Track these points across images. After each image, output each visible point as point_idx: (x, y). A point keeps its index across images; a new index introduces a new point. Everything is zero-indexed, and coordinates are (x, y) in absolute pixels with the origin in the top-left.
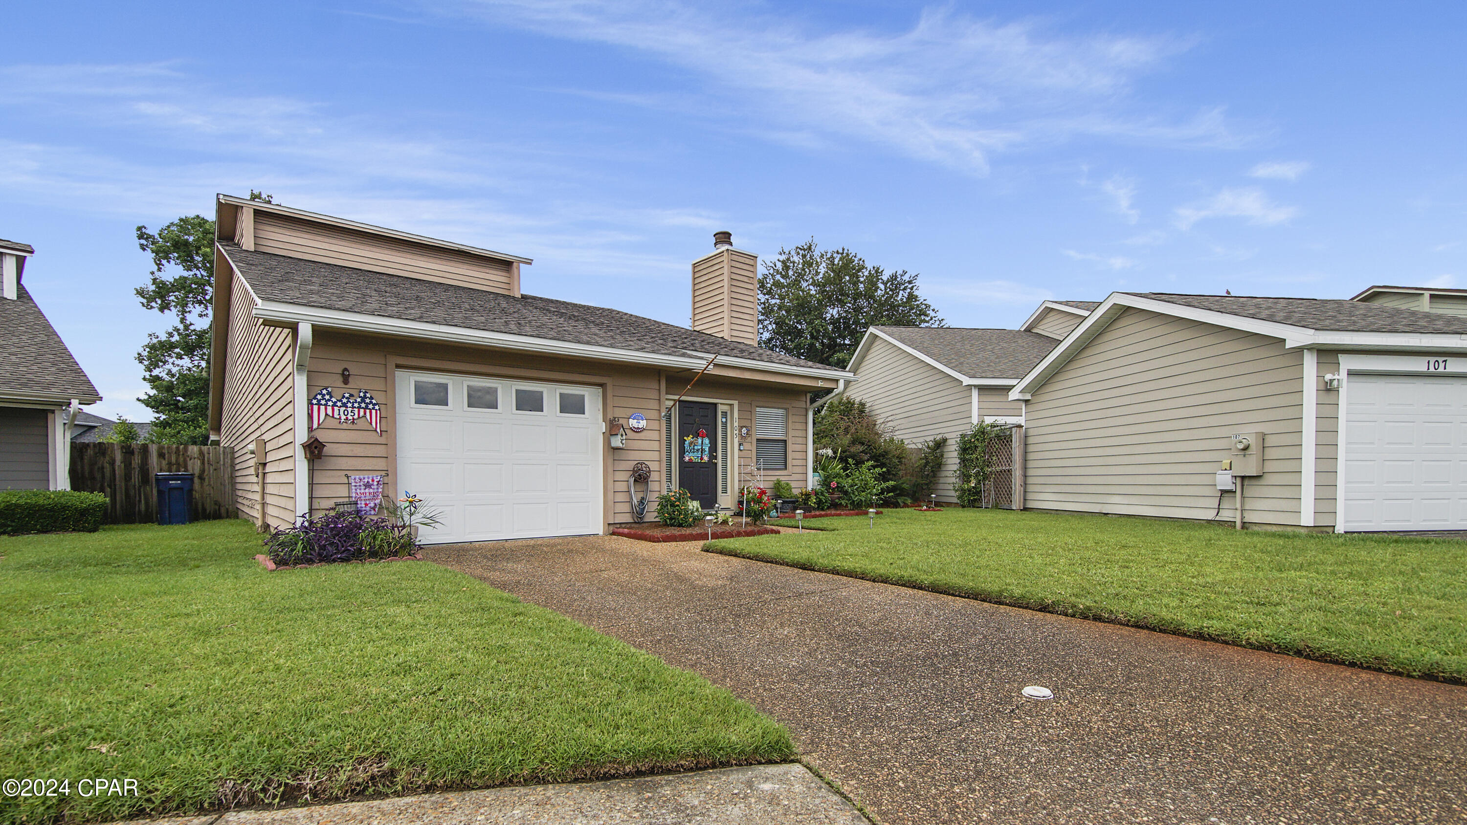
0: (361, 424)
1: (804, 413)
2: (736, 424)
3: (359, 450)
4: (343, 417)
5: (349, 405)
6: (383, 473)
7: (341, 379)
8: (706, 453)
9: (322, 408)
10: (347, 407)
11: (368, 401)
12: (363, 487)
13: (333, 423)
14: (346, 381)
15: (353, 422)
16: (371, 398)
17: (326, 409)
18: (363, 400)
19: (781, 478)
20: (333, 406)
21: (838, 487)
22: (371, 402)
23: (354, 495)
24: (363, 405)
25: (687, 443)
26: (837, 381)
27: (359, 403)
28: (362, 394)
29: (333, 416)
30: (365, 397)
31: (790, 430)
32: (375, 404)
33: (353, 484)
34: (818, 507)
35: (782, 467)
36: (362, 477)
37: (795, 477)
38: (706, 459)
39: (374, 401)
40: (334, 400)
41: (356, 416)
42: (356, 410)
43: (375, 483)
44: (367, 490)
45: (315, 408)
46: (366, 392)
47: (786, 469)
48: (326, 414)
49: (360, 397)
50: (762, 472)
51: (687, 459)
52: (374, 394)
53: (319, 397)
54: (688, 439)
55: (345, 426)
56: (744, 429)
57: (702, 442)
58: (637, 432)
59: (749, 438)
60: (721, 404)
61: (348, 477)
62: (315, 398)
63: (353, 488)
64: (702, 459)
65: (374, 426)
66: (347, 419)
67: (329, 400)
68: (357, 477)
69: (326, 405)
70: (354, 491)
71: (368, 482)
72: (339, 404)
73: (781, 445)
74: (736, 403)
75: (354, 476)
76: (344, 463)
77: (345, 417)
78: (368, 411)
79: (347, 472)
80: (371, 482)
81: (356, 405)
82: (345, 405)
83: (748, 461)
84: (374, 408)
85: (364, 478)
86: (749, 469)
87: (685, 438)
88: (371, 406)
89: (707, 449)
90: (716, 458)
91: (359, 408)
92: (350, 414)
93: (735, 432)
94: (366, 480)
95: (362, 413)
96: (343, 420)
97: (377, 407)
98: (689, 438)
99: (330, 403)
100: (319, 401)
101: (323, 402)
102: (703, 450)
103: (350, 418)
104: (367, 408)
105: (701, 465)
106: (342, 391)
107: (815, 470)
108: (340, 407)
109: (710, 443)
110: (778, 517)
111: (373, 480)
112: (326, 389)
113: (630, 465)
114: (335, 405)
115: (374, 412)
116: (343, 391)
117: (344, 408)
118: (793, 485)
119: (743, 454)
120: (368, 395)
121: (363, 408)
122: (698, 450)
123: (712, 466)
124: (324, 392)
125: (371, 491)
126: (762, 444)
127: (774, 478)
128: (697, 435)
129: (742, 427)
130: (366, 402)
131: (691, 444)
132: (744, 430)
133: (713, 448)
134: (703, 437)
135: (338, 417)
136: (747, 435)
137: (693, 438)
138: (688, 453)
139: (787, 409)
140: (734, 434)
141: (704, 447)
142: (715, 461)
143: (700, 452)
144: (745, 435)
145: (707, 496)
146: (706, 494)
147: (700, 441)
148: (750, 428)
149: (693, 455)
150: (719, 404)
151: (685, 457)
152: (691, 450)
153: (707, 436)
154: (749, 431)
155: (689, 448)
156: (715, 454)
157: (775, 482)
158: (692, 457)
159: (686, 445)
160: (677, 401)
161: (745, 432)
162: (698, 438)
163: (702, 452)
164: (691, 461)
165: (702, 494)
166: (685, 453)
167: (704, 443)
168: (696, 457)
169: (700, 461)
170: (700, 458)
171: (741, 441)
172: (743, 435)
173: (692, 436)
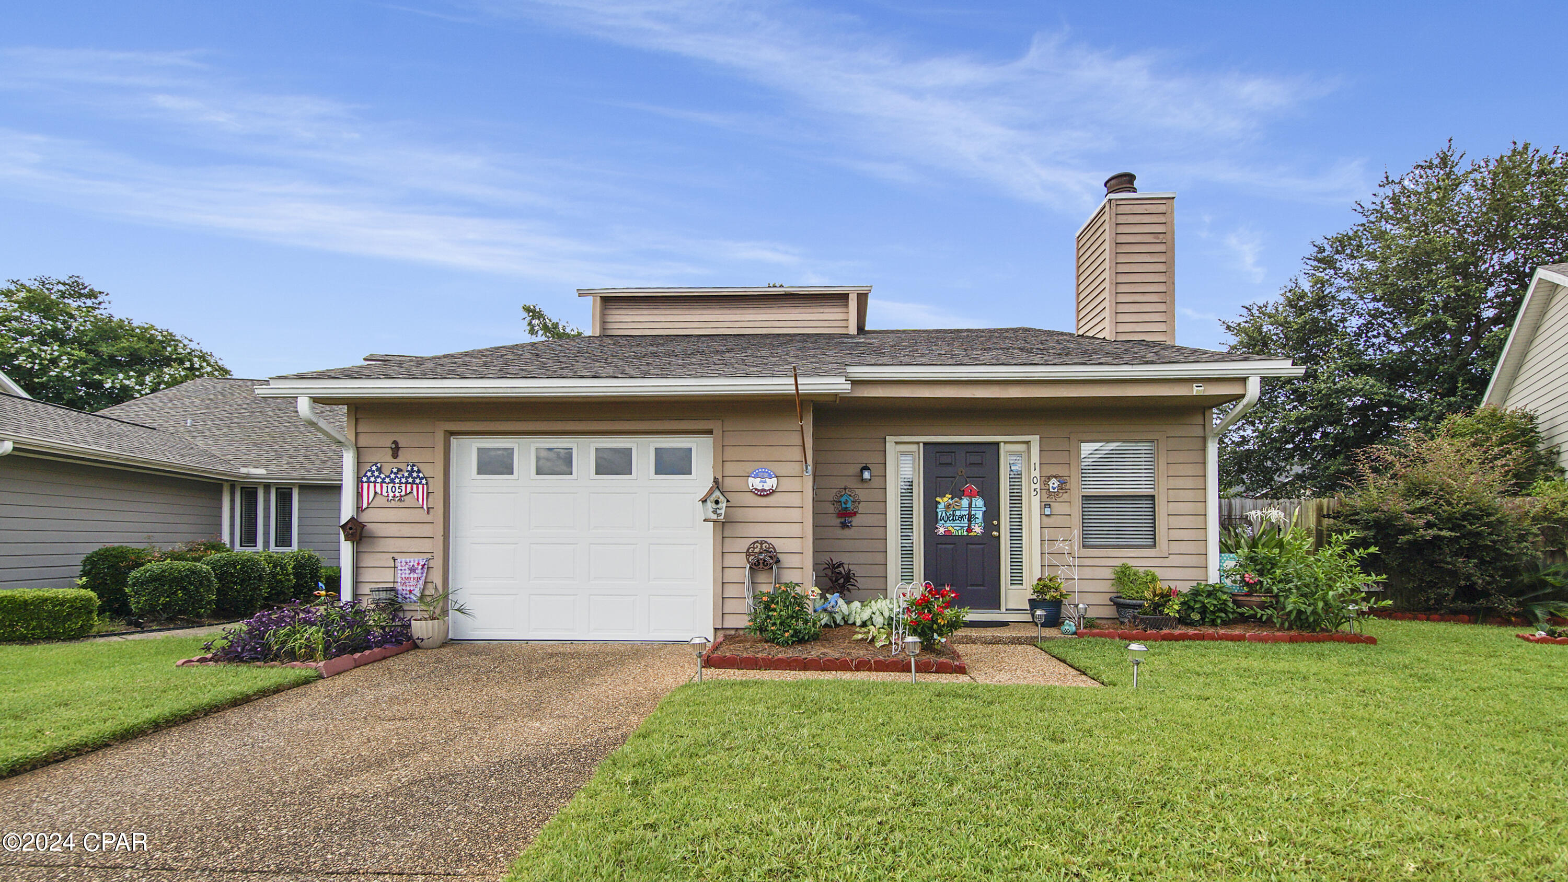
0: (409, 501)
1: (1199, 445)
2: (1036, 472)
3: (406, 530)
4: (391, 494)
5: (397, 481)
6: (429, 556)
7: (390, 452)
8: (978, 521)
9: (372, 485)
10: (394, 483)
11: (415, 475)
12: (408, 572)
13: (380, 501)
14: (395, 455)
15: (400, 500)
16: (419, 471)
17: (375, 486)
18: (410, 475)
19: (1130, 563)
20: (382, 483)
21: (1259, 582)
22: (418, 476)
23: (399, 580)
24: (410, 480)
25: (941, 506)
26: (1244, 380)
27: (407, 478)
28: (409, 468)
29: (382, 494)
30: (412, 471)
31: (1163, 478)
32: (421, 479)
33: (399, 568)
34: (1203, 619)
35: (1145, 542)
36: (408, 560)
38: (978, 530)
39: (421, 475)
40: (383, 476)
41: (403, 493)
42: (404, 486)
43: (420, 567)
44: (412, 575)
45: (365, 485)
46: (414, 465)
47: (1154, 546)
48: (376, 493)
49: (407, 471)
50: (1094, 552)
51: (941, 531)
52: (422, 467)
53: (369, 474)
54: (944, 501)
55: (393, 504)
56: (1054, 480)
57: (970, 504)
58: (764, 496)
59: (1066, 496)
60: (1005, 442)
61: (394, 560)
62: (365, 475)
63: (399, 572)
64: (969, 530)
65: (421, 503)
66: (394, 496)
67: (378, 477)
68: (403, 560)
69: (375, 482)
70: (399, 575)
71: (413, 566)
72: (387, 480)
73: (1145, 504)
74: (1035, 439)
75: (401, 559)
76: (391, 545)
77: (392, 494)
78: (415, 486)
79: (393, 555)
80: (416, 566)
81: (404, 480)
82: (392, 481)
83: (1063, 533)
84: (420, 483)
85: (410, 562)
87: (938, 499)
88: (418, 481)
89: (980, 515)
90: (998, 528)
91: (407, 483)
92: (397, 490)
93: (1033, 486)
94: (412, 564)
95: (409, 490)
96: (390, 498)
97: (424, 482)
98: (945, 499)
99: (379, 480)
100: (369, 478)
101: (372, 479)
102: (971, 518)
103: (398, 494)
104: (414, 482)
105: (970, 541)
106: (390, 466)
107: (1224, 549)
108: (389, 483)
109: (986, 505)
110: (1075, 633)
111: (418, 564)
112: (376, 464)
113: (744, 545)
114: (383, 482)
115: (420, 486)
116: (392, 465)
117: (392, 485)
119: (1051, 522)
120: (416, 469)
121: (410, 483)
122: (962, 517)
123: (990, 542)
124: (374, 468)
125: (416, 576)
126: (1094, 506)
127: (1119, 562)
128: (958, 494)
129: (1049, 478)
130: (414, 476)
131: (948, 506)
132: (1054, 483)
133: (992, 513)
134: (971, 496)
135: (386, 494)
136: (1062, 489)
137: (952, 498)
138: (943, 522)
139: (1156, 442)
140: (1032, 490)
141: (973, 513)
142: (995, 533)
143: (966, 521)
144: (1056, 490)
145: (982, 588)
146: (980, 585)
147: (965, 502)
148: (1067, 478)
149: (953, 525)
150: (1002, 444)
151: (937, 528)
152: (948, 518)
153: (980, 494)
154: (1065, 483)
155: (944, 514)
156: (995, 522)
157: (1116, 568)
158: (950, 528)
159: (938, 510)
160: (921, 445)
161: (1056, 485)
162: (961, 499)
163: (969, 520)
164: (948, 535)
165: (972, 585)
166: (937, 522)
167: (973, 506)
168: (958, 528)
169: (965, 533)
170: (965, 529)
171: (1049, 500)
172: (1051, 490)
173: (950, 496)
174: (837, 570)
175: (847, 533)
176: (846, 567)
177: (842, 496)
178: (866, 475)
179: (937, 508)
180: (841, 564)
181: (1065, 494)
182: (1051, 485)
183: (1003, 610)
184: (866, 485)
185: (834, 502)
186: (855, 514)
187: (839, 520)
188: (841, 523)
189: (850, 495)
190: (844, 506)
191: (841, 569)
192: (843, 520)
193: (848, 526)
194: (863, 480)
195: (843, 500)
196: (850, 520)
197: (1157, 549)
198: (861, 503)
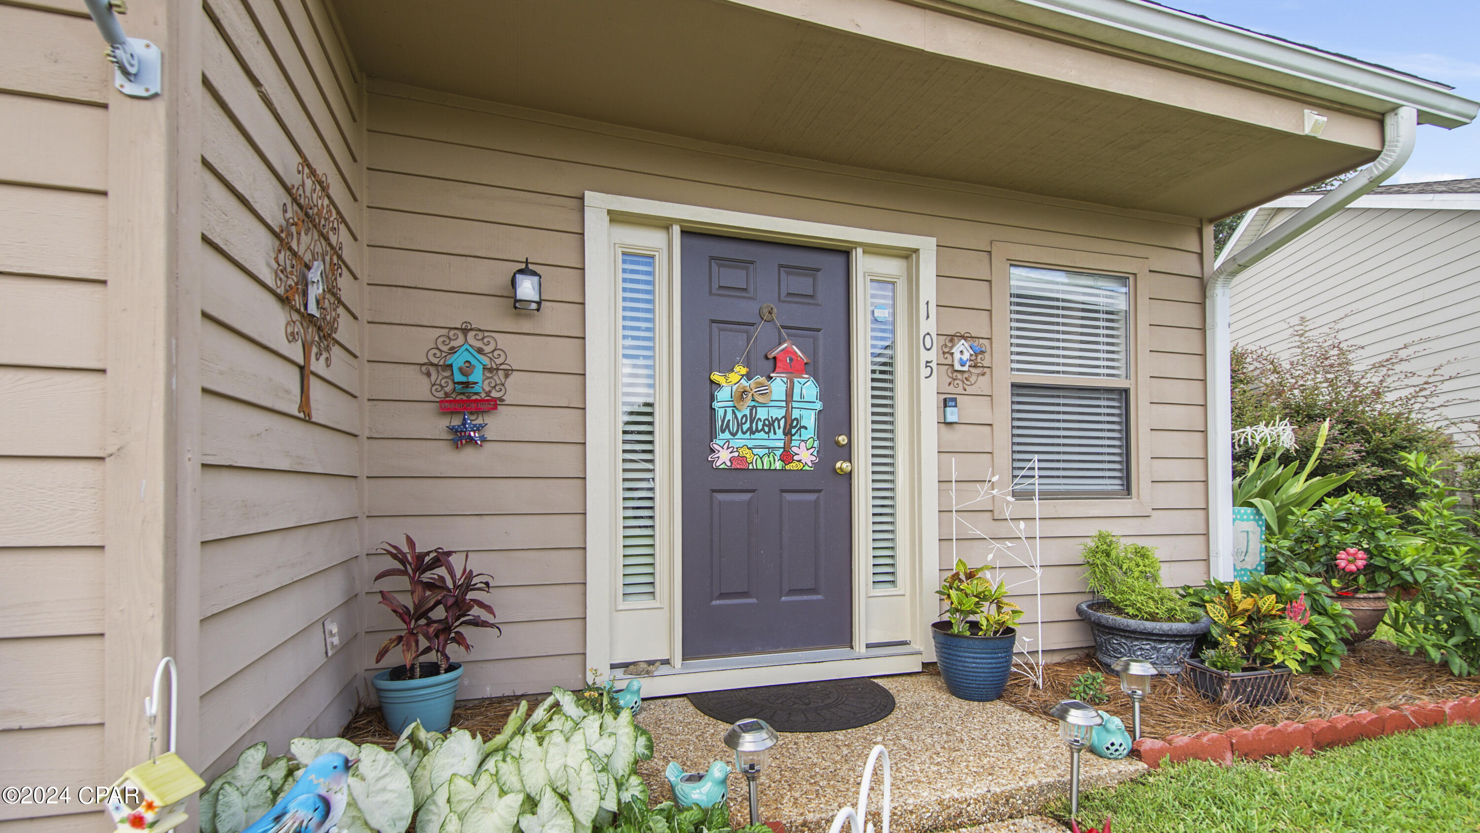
1: (1193, 294)
2: (929, 326)
8: (809, 433)
19: (1113, 528)
21: (1370, 570)
25: (723, 395)
31: (1143, 354)
35: (1115, 485)
37: (1161, 522)
38: (805, 457)
47: (1127, 489)
50: (1037, 507)
51: (723, 457)
56: (963, 345)
57: (789, 394)
59: (983, 382)
60: (867, 247)
64: (787, 456)
73: (1109, 407)
74: (927, 245)
83: (978, 466)
86: (980, 497)
87: (716, 377)
89: (809, 420)
90: (847, 453)
93: (925, 356)
98: (734, 377)
102: (791, 427)
105: (787, 483)
107: (1241, 499)
109: (822, 397)
118: (1159, 550)
119: (958, 438)
122: (770, 424)
123: (831, 488)
126: (1034, 403)
127: (1093, 529)
128: (765, 366)
129: (952, 338)
131: (739, 396)
132: (962, 351)
133: (836, 417)
134: (791, 373)
136: (975, 366)
137: (749, 377)
138: (727, 435)
139: (1131, 278)
140: (923, 364)
141: (796, 414)
142: (846, 466)
143: (780, 433)
144: (966, 368)
145: (815, 597)
146: (813, 591)
147: (778, 387)
148: (986, 342)
149: (751, 444)
150: (860, 251)
151: (713, 451)
152: (740, 425)
153: (810, 368)
154: (982, 352)
155: (729, 416)
156: (843, 439)
157: (1088, 540)
158: (745, 452)
159: (716, 405)
160: (676, 230)
161: (966, 356)
162: (770, 378)
163: (787, 433)
164: (739, 468)
165: (792, 592)
166: (713, 436)
167: (796, 397)
168: (761, 452)
169: (778, 465)
170: (779, 453)
171: (951, 389)
172: (957, 367)
173: (744, 371)
174: (427, 577)
175: (469, 457)
176: (457, 562)
177: (453, 351)
178: (527, 288)
179: (712, 398)
180: (441, 558)
181: (981, 378)
182: (957, 356)
183: (860, 647)
184: (526, 326)
185: (427, 368)
186: (492, 405)
187: (444, 422)
188: (452, 429)
189: (480, 351)
190: (459, 377)
191: (442, 571)
192: (456, 422)
193: (471, 440)
194: (518, 306)
195: (458, 360)
196: (479, 421)
197: (1134, 499)
198: (514, 376)
